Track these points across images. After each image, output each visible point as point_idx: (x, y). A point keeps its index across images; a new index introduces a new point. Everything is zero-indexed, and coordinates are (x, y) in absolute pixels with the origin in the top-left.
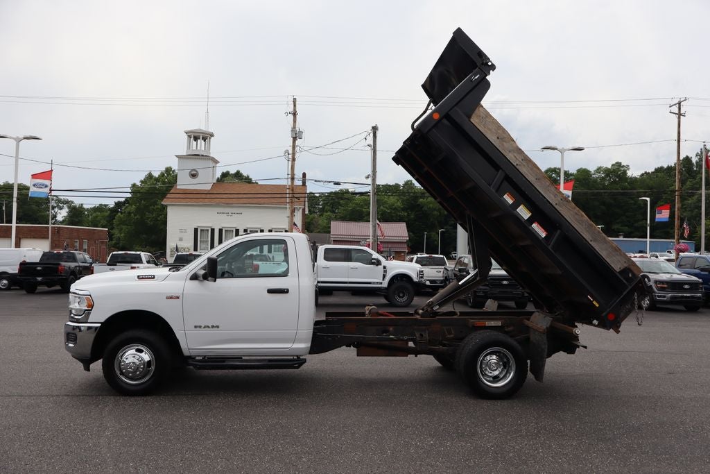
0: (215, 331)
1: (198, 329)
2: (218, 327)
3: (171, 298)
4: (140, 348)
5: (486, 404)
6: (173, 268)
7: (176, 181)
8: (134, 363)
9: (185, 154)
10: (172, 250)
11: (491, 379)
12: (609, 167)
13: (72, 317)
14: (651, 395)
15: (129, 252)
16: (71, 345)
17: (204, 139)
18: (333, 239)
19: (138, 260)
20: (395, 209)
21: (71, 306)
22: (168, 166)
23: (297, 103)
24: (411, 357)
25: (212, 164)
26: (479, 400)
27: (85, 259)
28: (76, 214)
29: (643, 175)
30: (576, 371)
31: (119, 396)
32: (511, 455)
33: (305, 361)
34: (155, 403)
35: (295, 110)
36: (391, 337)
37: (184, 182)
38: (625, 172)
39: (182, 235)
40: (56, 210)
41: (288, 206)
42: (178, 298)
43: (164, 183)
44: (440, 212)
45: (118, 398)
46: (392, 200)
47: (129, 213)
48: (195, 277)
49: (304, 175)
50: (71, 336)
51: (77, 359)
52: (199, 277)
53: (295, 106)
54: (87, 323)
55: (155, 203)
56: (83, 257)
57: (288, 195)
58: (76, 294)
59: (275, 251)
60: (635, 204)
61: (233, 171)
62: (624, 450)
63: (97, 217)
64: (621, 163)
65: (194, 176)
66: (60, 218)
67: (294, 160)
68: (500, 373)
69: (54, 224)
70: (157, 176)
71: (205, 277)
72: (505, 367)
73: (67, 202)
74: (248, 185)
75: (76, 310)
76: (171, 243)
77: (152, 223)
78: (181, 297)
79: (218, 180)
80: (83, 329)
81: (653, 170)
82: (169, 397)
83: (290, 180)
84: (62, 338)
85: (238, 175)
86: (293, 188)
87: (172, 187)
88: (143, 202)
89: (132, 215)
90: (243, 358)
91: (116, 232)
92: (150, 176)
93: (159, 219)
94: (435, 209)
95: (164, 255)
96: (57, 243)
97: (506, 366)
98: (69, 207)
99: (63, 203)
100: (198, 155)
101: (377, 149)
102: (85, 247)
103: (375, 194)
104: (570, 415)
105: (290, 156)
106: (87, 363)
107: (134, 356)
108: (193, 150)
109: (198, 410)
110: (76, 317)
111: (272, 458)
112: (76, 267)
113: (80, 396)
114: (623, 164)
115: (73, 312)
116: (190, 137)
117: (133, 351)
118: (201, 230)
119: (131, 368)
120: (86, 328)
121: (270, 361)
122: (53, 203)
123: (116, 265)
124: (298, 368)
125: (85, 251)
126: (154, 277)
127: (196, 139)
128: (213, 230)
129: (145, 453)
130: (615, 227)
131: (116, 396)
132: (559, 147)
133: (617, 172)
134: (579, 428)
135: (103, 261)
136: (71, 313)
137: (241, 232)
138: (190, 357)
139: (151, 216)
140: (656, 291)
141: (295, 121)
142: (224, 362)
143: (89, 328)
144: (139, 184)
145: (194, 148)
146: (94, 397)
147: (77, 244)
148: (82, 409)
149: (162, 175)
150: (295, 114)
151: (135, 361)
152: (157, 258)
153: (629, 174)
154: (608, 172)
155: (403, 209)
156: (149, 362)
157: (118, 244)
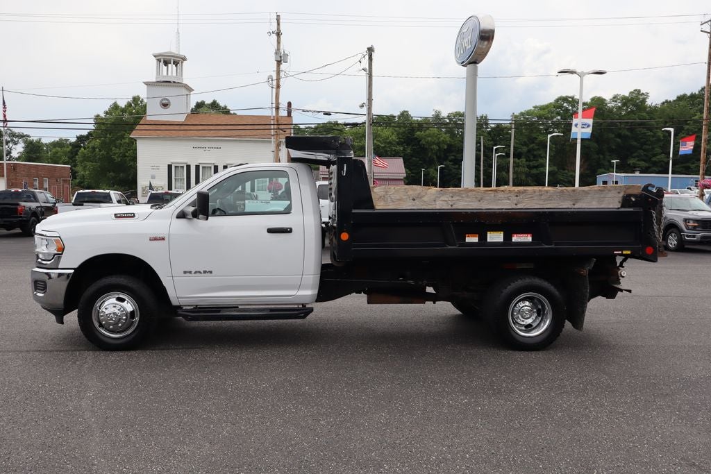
0: (207, 277)
1: (188, 274)
2: (211, 272)
3: (155, 239)
4: (121, 296)
5: (519, 356)
6: (156, 205)
7: (145, 111)
8: (114, 314)
9: (154, 80)
10: (143, 189)
11: (523, 328)
12: (627, 95)
13: (40, 263)
14: (701, 344)
15: (97, 191)
16: (39, 294)
17: (176, 63)
18: (322, 176)
19: (106, 199)
20: (390, 143)
21: (37, 250)
22: (136, 95)
23: (281, 21)
24: (429, 304)
25: (185, 92)
26: (511, 352)
27: (47, 199)
28: (34, 150)
29: (663, 103)
30: (612, 318)
31: (99, 350)
32: (559, 414)
33: (311, 310)
34: (140, 358)
35: (278, 29)
36: (409, 282)
37: (154, 113)
38: (644, 101)
39: (153, 172)
40: (10, 145)
41: (272, 140)
42: (163, 239)
43: (131, 113)
44: (439, 147)
45: (98, 353)
46: (386, 133)
47: (94, 148)
48: (182, 215)
49: (289, 104)
50: (39, 285)
51: (47, 309)
52: (187, 215)
53: (278, 24)
54: (58, 269)
55: (122, 137)
56: (45, 197)
57: (272, 127)
58: (42, 235)
59: (258, 190)
60: (653, 137)
61: (208, 101)
62: (687, 407)
63: (57, 153)
64: (639, 91)
65: (165, 105)
66: (15, 154)
67: (278, 86)
68: (534, 321)
69: (9, 160)
70: (123, 106)
71: (195, 215)
72: (539, 315)
73: (22, 136)
74: (226, 116)
75: (44, 254)
76: (142, 182)
77: (119, 160)
78: (167, 239)
79: (192, 110)
80: (53, 276)
81: (675, 98)
82: (157, 352)
83: (274, 109)
84: (29, 287)
85: (214, 105)
86: (277, 118)
87: (141, 118)
88: (108, 135)
89: (97, 150)
90: (240, 307)
91: (79, 169)
92: (115, 106)
93: (127, 154)
94: (434, 143)
95: (135, 194)
96: (14, 181)
97: (540, 313)
98: (25, 142)
99: (17, 136)
100: (170, 82)
101: (373, 75)
102: (46, 185)
103: (371, 125)
104: (616, 368)
105: (275, 82)
106: (60, 315)
107: (114, 306)
108: (164, 76)
109: (192, 366)
110: (44, 262)
111: (285, 421)
112: (37, 207)
113: (53, 351)
114: (642, 92)
115: (41, 256)
116: (159, 61)
117: (113, 300)
118: (176, 167)
119: (111, 319)
120: (57, 275)
121: (271, 310)
122: (6, 138)
123: (83, 205)
124: (304, 317)
125: (46, 189)
126: (134, 216)
127: (166, 63)
128: (189, 167)
129: (136, 417)
130: (631, 161)
131: (96, 350)
132: (578, 71)
133: (635, 101)
134: (630, 382)
135: (67, 201)
136: (38, 258)
137: (220, 168)
138: (180, 307)
139: (118, 151)
140: (685, 230)
141: (279, 42)
142: (219, 311)
143: (60, 275)
144: (103, 115)
145: (165, 74)
146: (70, 353)
147: (37, 183)
148: (57, 366)
149: (129, 105)
150: (278, 34)
151: (116, 311)
152: (129, 197)
153: (649, 102)
154: (626, 101)
155: (398, 143)
156: (132, 313)
157: (82, 182)
